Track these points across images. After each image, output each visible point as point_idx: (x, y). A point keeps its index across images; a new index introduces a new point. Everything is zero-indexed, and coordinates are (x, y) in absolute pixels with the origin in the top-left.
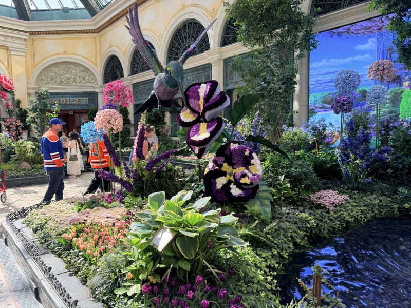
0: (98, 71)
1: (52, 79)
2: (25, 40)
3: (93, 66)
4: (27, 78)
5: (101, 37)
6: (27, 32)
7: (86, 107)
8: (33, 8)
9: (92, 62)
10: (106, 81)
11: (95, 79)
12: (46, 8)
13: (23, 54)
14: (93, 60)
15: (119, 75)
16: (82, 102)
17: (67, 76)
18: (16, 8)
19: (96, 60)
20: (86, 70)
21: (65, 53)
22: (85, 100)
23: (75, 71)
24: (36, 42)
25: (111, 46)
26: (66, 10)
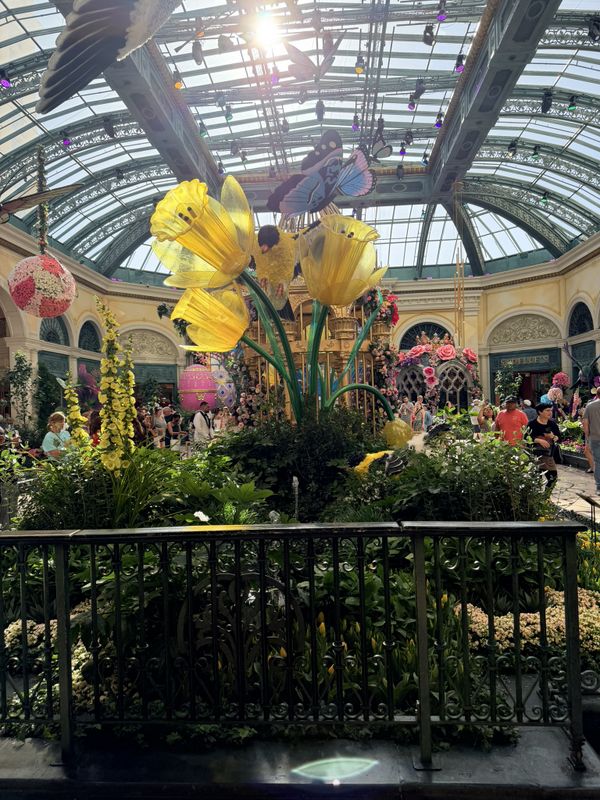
0: (562, 321)
1: (506, 336)
2: (478, 297)
3: (555, 315)
4: (479, 338)
5: (566, 279)
6: (480, 288)
7: (546, 368)
8: (487, 259)
9: (555, 312)
10: (572, 333)
11: (559, 331)
12: (501, 255)
13: (476, 313)
14: (556, 308)
15: (588, 326)
16: (542, 362)
17: (523, 331)
18: (470, 264)
19: (560, 307)
20: (547, 321)
21: (521, 305)
22: (545, 358)
23: (533, 325)
24: (490, 298)
25: (578, 292)
26: (524, 256)
